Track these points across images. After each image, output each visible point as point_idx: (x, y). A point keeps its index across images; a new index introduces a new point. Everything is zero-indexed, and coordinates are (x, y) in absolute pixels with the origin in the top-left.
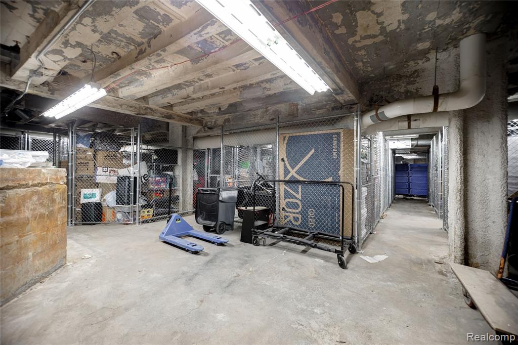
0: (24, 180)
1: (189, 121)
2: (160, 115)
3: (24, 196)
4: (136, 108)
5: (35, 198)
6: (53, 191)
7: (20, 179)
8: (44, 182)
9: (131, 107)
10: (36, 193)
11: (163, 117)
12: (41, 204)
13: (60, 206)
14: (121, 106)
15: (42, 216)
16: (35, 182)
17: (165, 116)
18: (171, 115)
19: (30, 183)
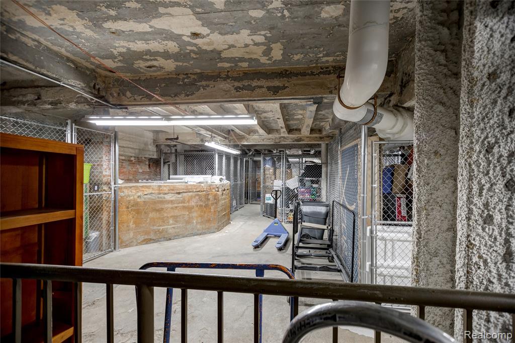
0: (192, 189)
1: (319, 139)
2: (291, 140)
3: (192, 196)
4: (273, 139)
5: (197, 197)
6: (208, 194)
7: (190, 189)
8: (202, 190)
9: (269, 139)
10: (198, 195)
11: (293, 141)
12: (201, 200)
13: (212, 202)
14: (263, 140)
15: (201, 206)
16: (197, 190)
17: (295, 140)
18: (301, 138)
19: (194, 190)
